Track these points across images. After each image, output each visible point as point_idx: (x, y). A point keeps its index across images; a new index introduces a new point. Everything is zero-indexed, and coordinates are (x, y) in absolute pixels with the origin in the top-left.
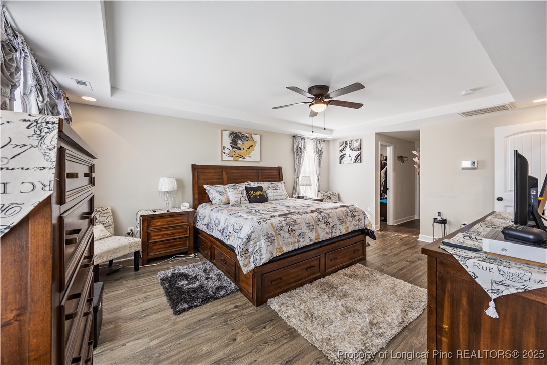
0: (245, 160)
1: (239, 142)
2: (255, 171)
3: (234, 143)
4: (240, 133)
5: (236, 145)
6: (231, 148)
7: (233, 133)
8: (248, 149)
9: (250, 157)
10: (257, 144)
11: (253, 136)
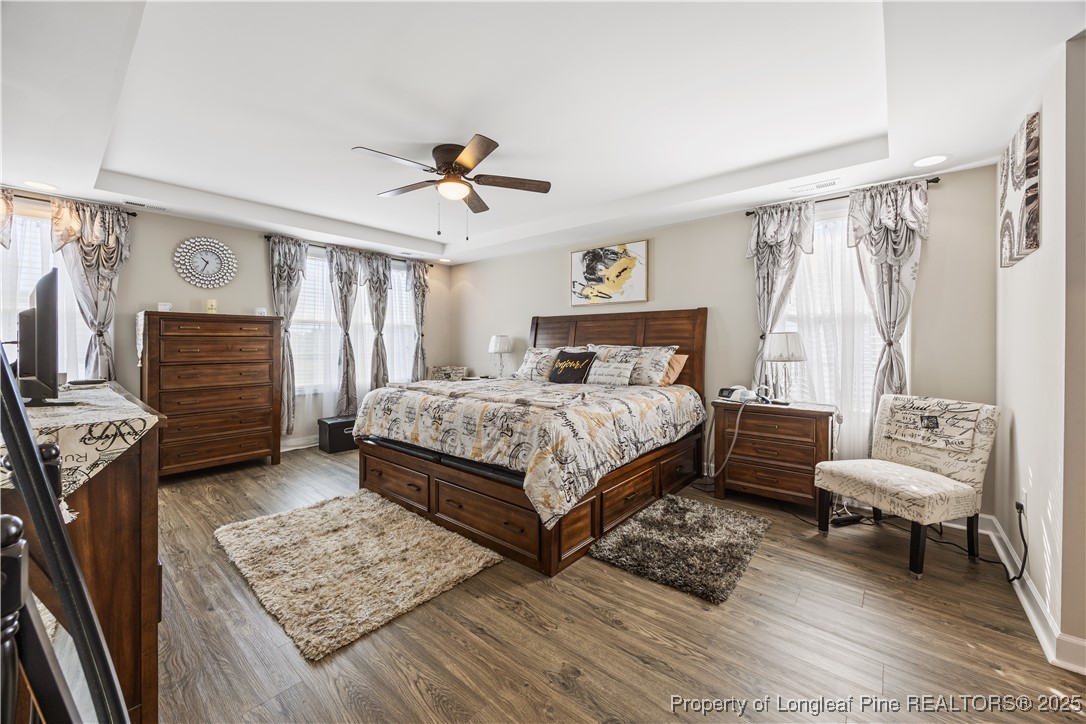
0: (611, 300)
1: (600, 266)
2: (631, 323)
3: (591, 270)
4: (602, 249)
5: (594, 274)
6: (585, 282)
7: (588, 252)
8: (617, 276)
9: (622, 293)
10: (637, 263)
11: (628, 247)
